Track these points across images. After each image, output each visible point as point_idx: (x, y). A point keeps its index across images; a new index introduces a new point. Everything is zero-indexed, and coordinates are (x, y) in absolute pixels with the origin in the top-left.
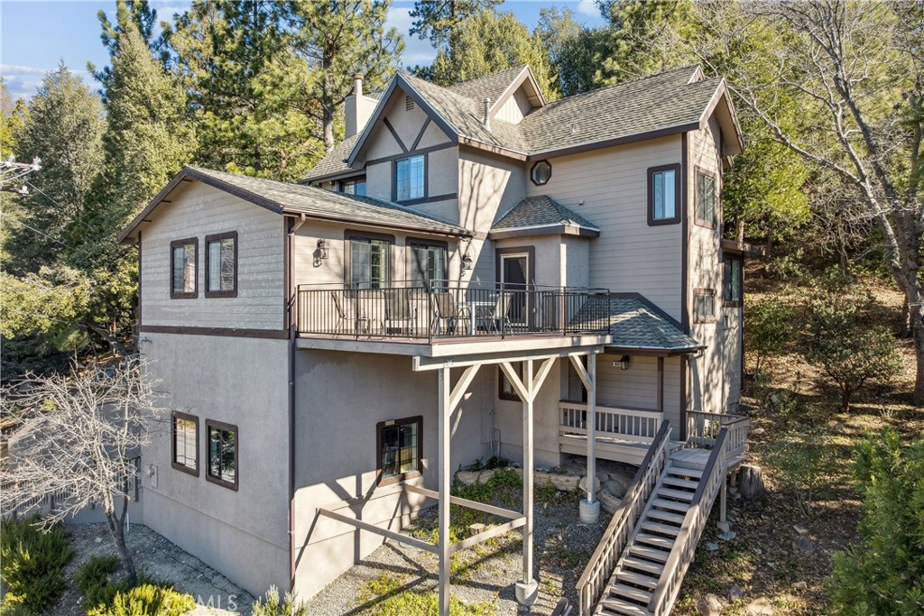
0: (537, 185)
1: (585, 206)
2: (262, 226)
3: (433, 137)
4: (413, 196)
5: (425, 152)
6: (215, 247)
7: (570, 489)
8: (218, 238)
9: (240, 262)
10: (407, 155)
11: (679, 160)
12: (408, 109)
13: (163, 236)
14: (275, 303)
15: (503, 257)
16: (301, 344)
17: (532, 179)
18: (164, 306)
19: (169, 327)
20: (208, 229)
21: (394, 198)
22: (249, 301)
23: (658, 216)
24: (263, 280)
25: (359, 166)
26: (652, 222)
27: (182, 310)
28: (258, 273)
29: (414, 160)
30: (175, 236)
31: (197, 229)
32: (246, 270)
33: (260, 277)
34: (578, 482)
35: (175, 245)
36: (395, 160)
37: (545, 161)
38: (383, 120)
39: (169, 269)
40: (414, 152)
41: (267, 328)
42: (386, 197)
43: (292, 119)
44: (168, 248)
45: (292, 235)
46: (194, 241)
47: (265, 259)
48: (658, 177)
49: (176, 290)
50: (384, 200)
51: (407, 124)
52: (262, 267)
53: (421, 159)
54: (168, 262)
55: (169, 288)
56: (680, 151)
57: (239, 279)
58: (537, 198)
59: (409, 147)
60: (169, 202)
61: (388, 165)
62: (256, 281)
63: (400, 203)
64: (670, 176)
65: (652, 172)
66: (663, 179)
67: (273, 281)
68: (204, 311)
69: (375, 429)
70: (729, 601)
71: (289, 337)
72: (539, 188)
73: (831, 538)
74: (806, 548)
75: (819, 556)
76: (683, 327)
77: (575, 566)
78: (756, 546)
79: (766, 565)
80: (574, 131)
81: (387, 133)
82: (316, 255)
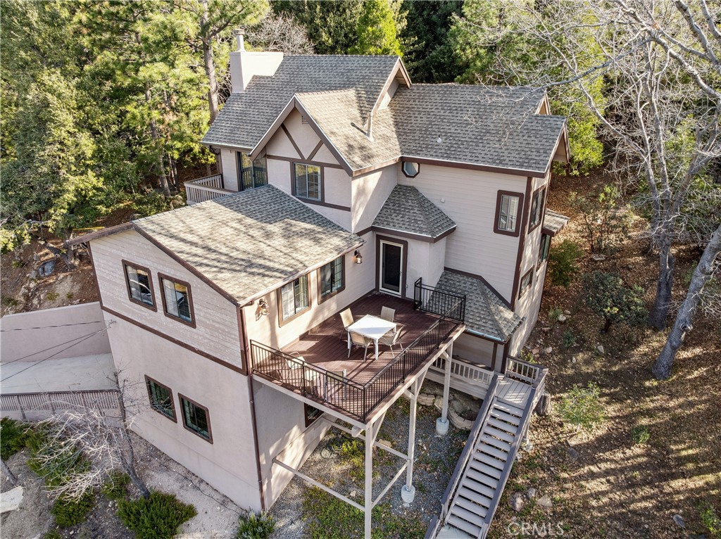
0: (407, 176)
1: (445, 204)
5: (321, 165)
7: (429, 405)
8: (171, 279)
10: (304, 162)
11: (523, 191)
12: (303, 122)
13: (113, 251)
14: (232, 348)
15: (382, 242)
16: (257, 379)
17: (402, 170)
18: (124, 303)
20: (160, 268)
21: (294, 193)
22: (207, 336)
23: (502, 227)
26: (497, 230)
27: (143, 313)
28: (214, 321)
30: (125, 257)
31: (148, 263)
32: (201, 314)
34: (434, 401)
35: (126, 263)
36: (293, 163)
39: (123, 278)
40: (311, 162)
41: (227, 361)
42: (287, 190)
44: (120, 263)
46: (146, 270)
47: (219, 315)
48: (505, 198)
49: (134, 296)
50: (285, 192)
51: (303, 136)
52: (218, 319)
54: (122, 273)
55: (126, 292)
57: (196, 318)
58: (406, 187)
59: (305, 155)
61: (288, 163)
62: (214, 326)
63: (299, 198)
64: (515, 201)
65: (501, 194)
66: (509, 201)
67: (229, 333)
68: (164, 324)
70: (528, 498)
71: (247, 374)
72: (408, 179)
73: (588, 448)
74: (573, 456)
75: (581, 463)
76: (511, 307)
77: (435, 470)
78: (544, 455)
79: (549, 470)
80: (440, 139)
81: (285, 136)
82: (258, 311)
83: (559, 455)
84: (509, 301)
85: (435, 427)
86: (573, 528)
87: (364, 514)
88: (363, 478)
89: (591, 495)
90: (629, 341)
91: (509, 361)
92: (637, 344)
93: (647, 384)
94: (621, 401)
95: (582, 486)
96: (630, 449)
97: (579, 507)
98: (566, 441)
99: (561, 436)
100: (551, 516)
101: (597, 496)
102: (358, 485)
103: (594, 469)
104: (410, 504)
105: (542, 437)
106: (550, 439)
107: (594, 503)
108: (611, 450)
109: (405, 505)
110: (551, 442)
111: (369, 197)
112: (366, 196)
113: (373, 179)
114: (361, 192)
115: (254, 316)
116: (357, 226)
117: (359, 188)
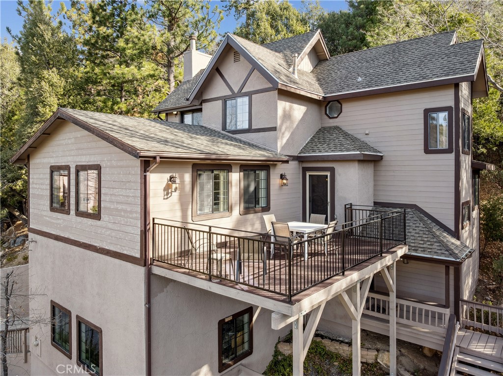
0: (330, 118)
1: (369, 136)
2: (121, 163)
3: (256, 83)
4: (239, 127)
5: (249, 94)
6: (82, 174)
7: (370, 361)
8: (85, 168)
9: (103, 191)
10: (234, 96)
11: (452, 104)
12: (235, 61)
13: (45, 160)
14: (133, 232)
15: (308, 174)
16: (156, 271)
17: (326, 114)
18: (46, 216)
19: (49, 233)
20: (77, 160)
21: (224, 128)
22: (110, 226)
23: (433, 147)
24: (122, 210)
25: (197, 103)
26: (428, 151)
27: (59, 221)
28: (118, 203)
29: (240, 100)
30: (53, 162)
31: (70, 159)
32: (107, 199)
33: (120, 207)
34: (376, 356)
35: (54, 169)
36: (225, 100)
37: (338, 101)
38: (216, 70)
39: (48, 187)
40: (240, 94)
41: (125, 252)
42: (218, 127)
43: (146, 66)
44: (48, 171)
45: (148, 174)
46: (67, 168)
47: (124, 192)
49: (55, 205)
50: (217, 129)
51: (234, 72)
52: (121, 199)
53: (246, 99)
54: (48, 182)
55: (48, 202)
56: (452, 97)
57: (102, 205)
58: (330, 128)
59: (236, 90)
60: (49, 134)
61: (220, 103)
62: (117, 210)
63: (229, 132)
64: (443, 116)
65: (428, 113)
66: (438, 118)
67: (131, 212)
68: (75, 225)
69: (217, 326)
71: (145, 265)
72: (331, 120)
76: (456, 235)
80: (360, 79)
81: (218, 79)
82: (167, 189)
84: (453, 228)
91: (462, 306)
111: (295, 126)
112: (292, 122)
113: (299, 111)
114: (287, 116)
115: (161, 193)
116: (283, 148)
117: (284, 111)
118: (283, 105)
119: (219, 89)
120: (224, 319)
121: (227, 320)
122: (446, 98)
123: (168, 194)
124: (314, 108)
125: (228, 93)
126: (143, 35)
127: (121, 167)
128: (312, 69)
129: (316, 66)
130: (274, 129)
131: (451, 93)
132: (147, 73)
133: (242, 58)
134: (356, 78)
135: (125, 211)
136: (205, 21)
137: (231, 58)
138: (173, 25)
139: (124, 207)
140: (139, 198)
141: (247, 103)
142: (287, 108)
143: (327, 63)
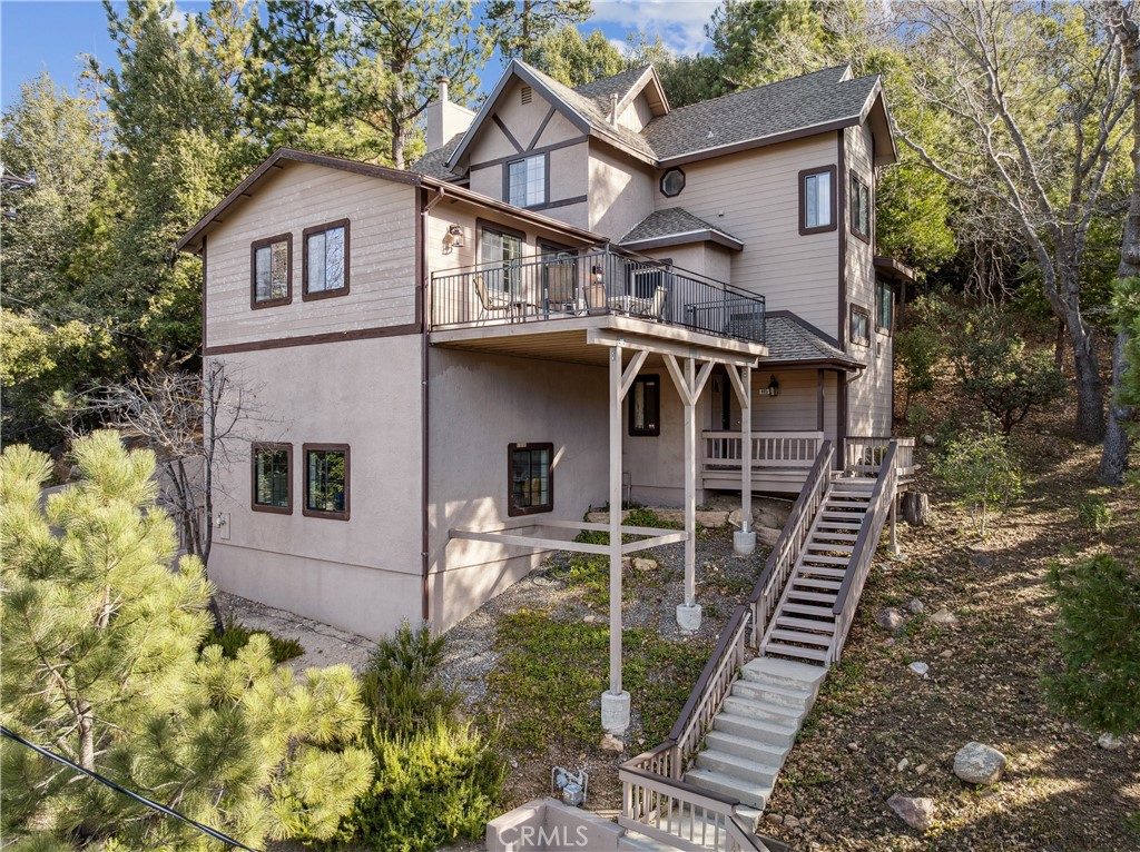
0: (668, 196)
1: (724, 218)
2: (385, 208)
3: (556, 132)
4: (530, 202)
5: (546, 151)
6: (315, 241)
7: (719, 525)
8: (320, 230)
9: (353, 253)
10: (521, 157)
11: (834, 160)
12: (524, 102)
13: (240, 237)
14: (403, 294)
15: (634, 273)
16: (436, 338)
17: (662, 190)
18: (240, 320)
19: (248, 344)
20: (307, 221)
22: (365, 297)
23: (810, 224)
24: (387, 270)
25: (461, 170)
26: (804, 230)
27: (268, 320)
28: (378, 263)
29: (531, 162)
30: (257, 235)
31: (290, 223)
32: (361, 261)
33: (381, 267)
34: (727, 517)
35: (257, 246)
36: (507, 163)
37: (679, 167)
38: (492, 119)
39: (249, 275)
40: (533, 152)
41: (391, 325)
44: (249, 251)
45: (426, 214)
46: (286, 237)
47: (388, 246)
48: (810, 182)
49: (259, 298)
51: (522, 120)
52: (386, 255)
53: (541, 160)
54: (247, 267)
55: (249, 298)
56: (835, 151)
57: (352, 273)
58: (668, 210)
59: (525, 146)
60: (250, 195)
61: (499, 168)
62: (377, 272)
64: (824, 181)
65: (804, 175)
66: (816, 185)
67: (400, 269)
68: (300, 317)
69: (506, 452)
70: (910, 613)
71: (422, 332)
72: (670, 200)
73: (1007, 555)
74: (983, 564)
75: (998, 570)
76: (840, 344)
77: (738, 592)
78: (931, 565)
79: (943, 582)
80: (711, 135)
81: (497, 131)
82: (447, 240)
83: (958, 564)
84: (836, 337)
85: (732, 548)
86: (1003, 641)
87: (608, 638)
88: (607, 602)
89: (1028, 603)
90: (1049, 454)
92: (1063, 458)
93: (1092, 492)
94: (1053, 509)
95: (1008, 594)
96: (1084, 551)
97: (1008, 617)
98: (967, 548)
99: (955, 542)
100: (958, 632)
101: (1038, 604)
102: (598, 611)
103: (1028, 576)
104: (693, 631)
105: (923, 549)
106: (937, 549)
107: (1035, 611)
108: (1050, 555)
109: (685, 632)
110: (940, 552)
111: (613, 199)
112: (608, 193)
113: (619, 179)
114: (601, 182)
115: (440, 245)
116: (596, 227)
117: (597, 171)
118: (595, 164)
119: (498, 147)
120: (515, 444)
121: (519, 446)
122: (825, 154)
123: (447, 248)
124: (643, 180)
125: (512, 151)
126: (355, 75)
127: (384, 213)
128: (641, 127)
129: (649, 124)
130: (584, 199)
131: (834, 144)
132: (362, 140)
133: (535, 96)
134: (706, 134)
135: (390, 270)
136: (461, 54)
137: (518, 97)
138: (402, 61)
139: (389, 265)
140: (414, 248)
141: (543, 164)
142: (601, 170)
143: (665, 118)
